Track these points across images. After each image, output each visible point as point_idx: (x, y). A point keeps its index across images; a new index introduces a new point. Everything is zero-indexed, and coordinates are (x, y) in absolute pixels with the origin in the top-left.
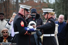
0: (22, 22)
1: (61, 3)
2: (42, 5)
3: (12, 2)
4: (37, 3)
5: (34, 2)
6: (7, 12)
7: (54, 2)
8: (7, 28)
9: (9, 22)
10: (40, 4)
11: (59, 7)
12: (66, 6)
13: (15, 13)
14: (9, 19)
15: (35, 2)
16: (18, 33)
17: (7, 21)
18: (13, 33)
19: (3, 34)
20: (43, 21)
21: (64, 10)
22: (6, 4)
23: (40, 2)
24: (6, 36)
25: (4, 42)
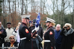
1: (58, 15)
2: (42, 16)
3: (18, 13)
5: (36, 14)
6: (14, 22)
7: (53, 14)
8: (14, 35)
9: (15, 30)
11: (57, 18)
12: (62, 17)
14: (15, 27)
17: (13, 29)
19: (10, 40)
21: (61, 20)
22: (13, 15)
23: (41, 14)
24: (13, 42)
25: (11, 46)
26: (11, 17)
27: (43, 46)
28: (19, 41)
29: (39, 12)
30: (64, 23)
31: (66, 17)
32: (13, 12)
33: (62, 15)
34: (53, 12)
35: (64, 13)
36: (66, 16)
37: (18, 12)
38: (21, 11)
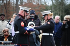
0: (22, 22)
1: (57, 5)
2: (40, 7)
3: (13, 4)
4: (35, 5)
6: (8, 13)
7: (52, 4)
8: (8, 28)
9: (10, 23)
10: (38, 6)
11: (56, 9)
12: (62, 8)
13: (16, 14)
14: (9, 19)
15: (34, 4)
17: (7, 21)
18: (13, 33)
19: (4, 34)
20: (41, 21)
21: (61, 12)
22: (7, 6)
23: (38, 4)
25: (5, 41)
26: (4, 8)
27: (41, 40)
29: (36, 2)
31: (67, 7)
32: (6, 2)
33: (62, 6)
34: (52, 2)
35: (64, 3)
37: (13, 2)
38: (16, 1)
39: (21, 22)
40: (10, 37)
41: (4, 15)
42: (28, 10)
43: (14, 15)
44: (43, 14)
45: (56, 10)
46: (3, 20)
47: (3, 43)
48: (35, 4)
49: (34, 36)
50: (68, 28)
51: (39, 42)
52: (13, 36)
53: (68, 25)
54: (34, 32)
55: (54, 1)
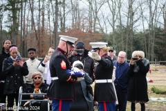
1: (121, 33)
2: (93, 36)
4: (85, 33)
5: (81, 32)
6: (41, 46)
7: (112, 31)
8: (41, 71)
9: (43, 62)
10: (90, 35)
11: (119, 40)
12: (129, 38)
14: (42, 57)
16: (56, 78)
17: (39, 60)
18: (49, 79)
19: (34, 81)
21: (127, 44)
23: (90, 32)
24: (38, 84)
25: (36, 92)
28: (49, 82)
29: (86, 28)
30: (132, 48)
31: (137, 37)
32: (39, 28)
33: (129, 35)
34: (112, 28)
35: (132, 30)
36: (136, 35)
37: (48, 28)
38: (53, 27)
39: (61, 62)
40: (43, 86)
41: (35, 50)
42: (73, 42)
43: (51, 50)
44: (93, 47)
45: (119, 42)
46: (33, 59)
47: (32, 96)
48: (85, 31)
49: (84, 85)
50: (139, 71)
51: (91, 96)
52: (48, 85)
53: (138, 67)
54: (83, 78)
55: (115, 28)
